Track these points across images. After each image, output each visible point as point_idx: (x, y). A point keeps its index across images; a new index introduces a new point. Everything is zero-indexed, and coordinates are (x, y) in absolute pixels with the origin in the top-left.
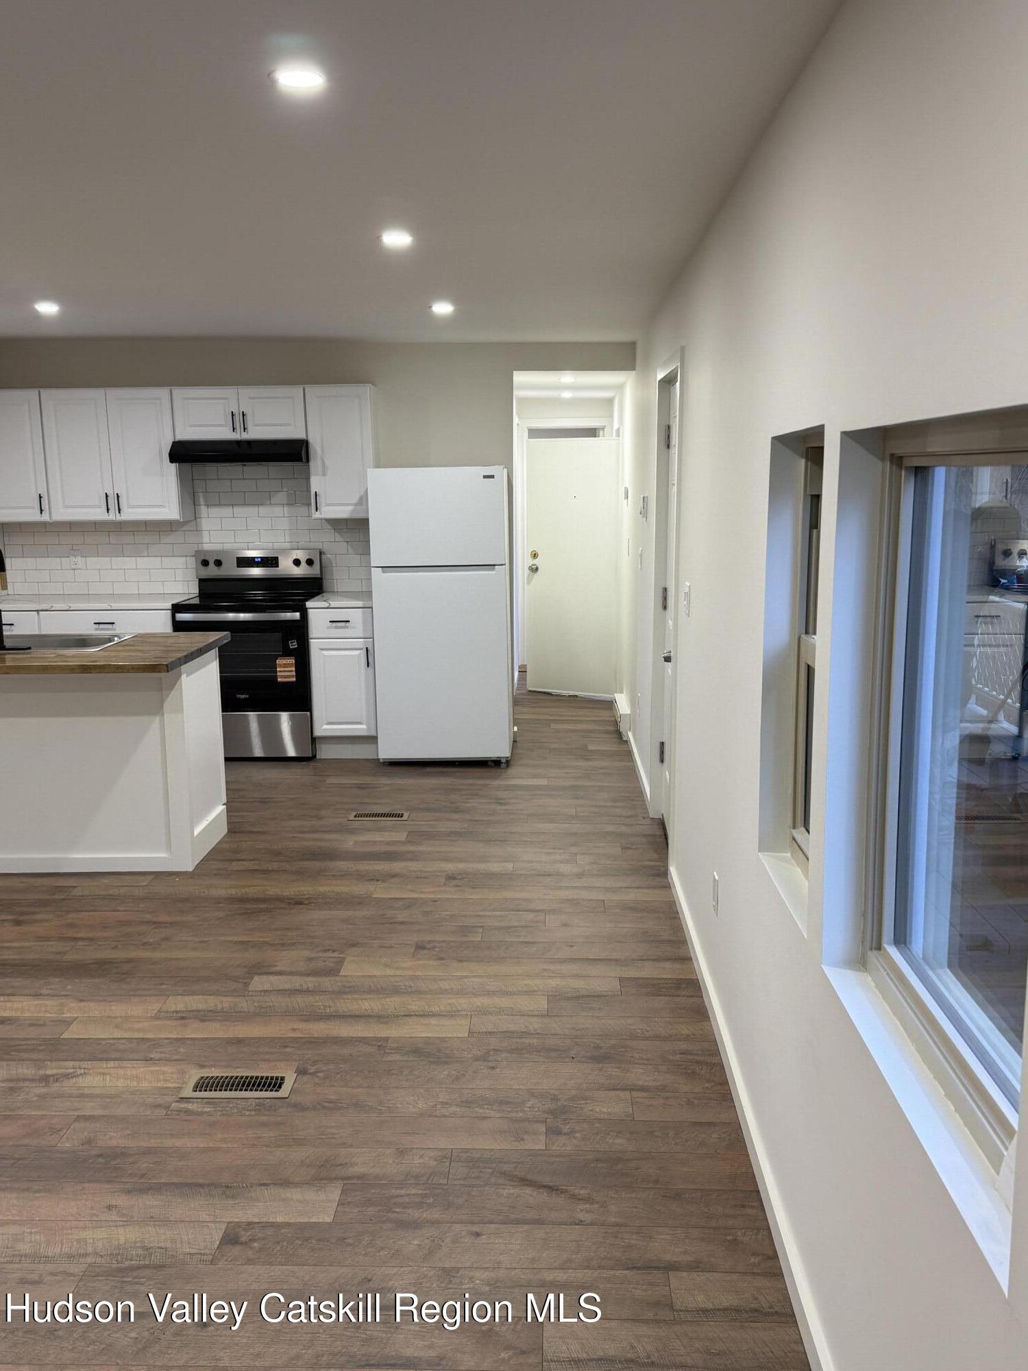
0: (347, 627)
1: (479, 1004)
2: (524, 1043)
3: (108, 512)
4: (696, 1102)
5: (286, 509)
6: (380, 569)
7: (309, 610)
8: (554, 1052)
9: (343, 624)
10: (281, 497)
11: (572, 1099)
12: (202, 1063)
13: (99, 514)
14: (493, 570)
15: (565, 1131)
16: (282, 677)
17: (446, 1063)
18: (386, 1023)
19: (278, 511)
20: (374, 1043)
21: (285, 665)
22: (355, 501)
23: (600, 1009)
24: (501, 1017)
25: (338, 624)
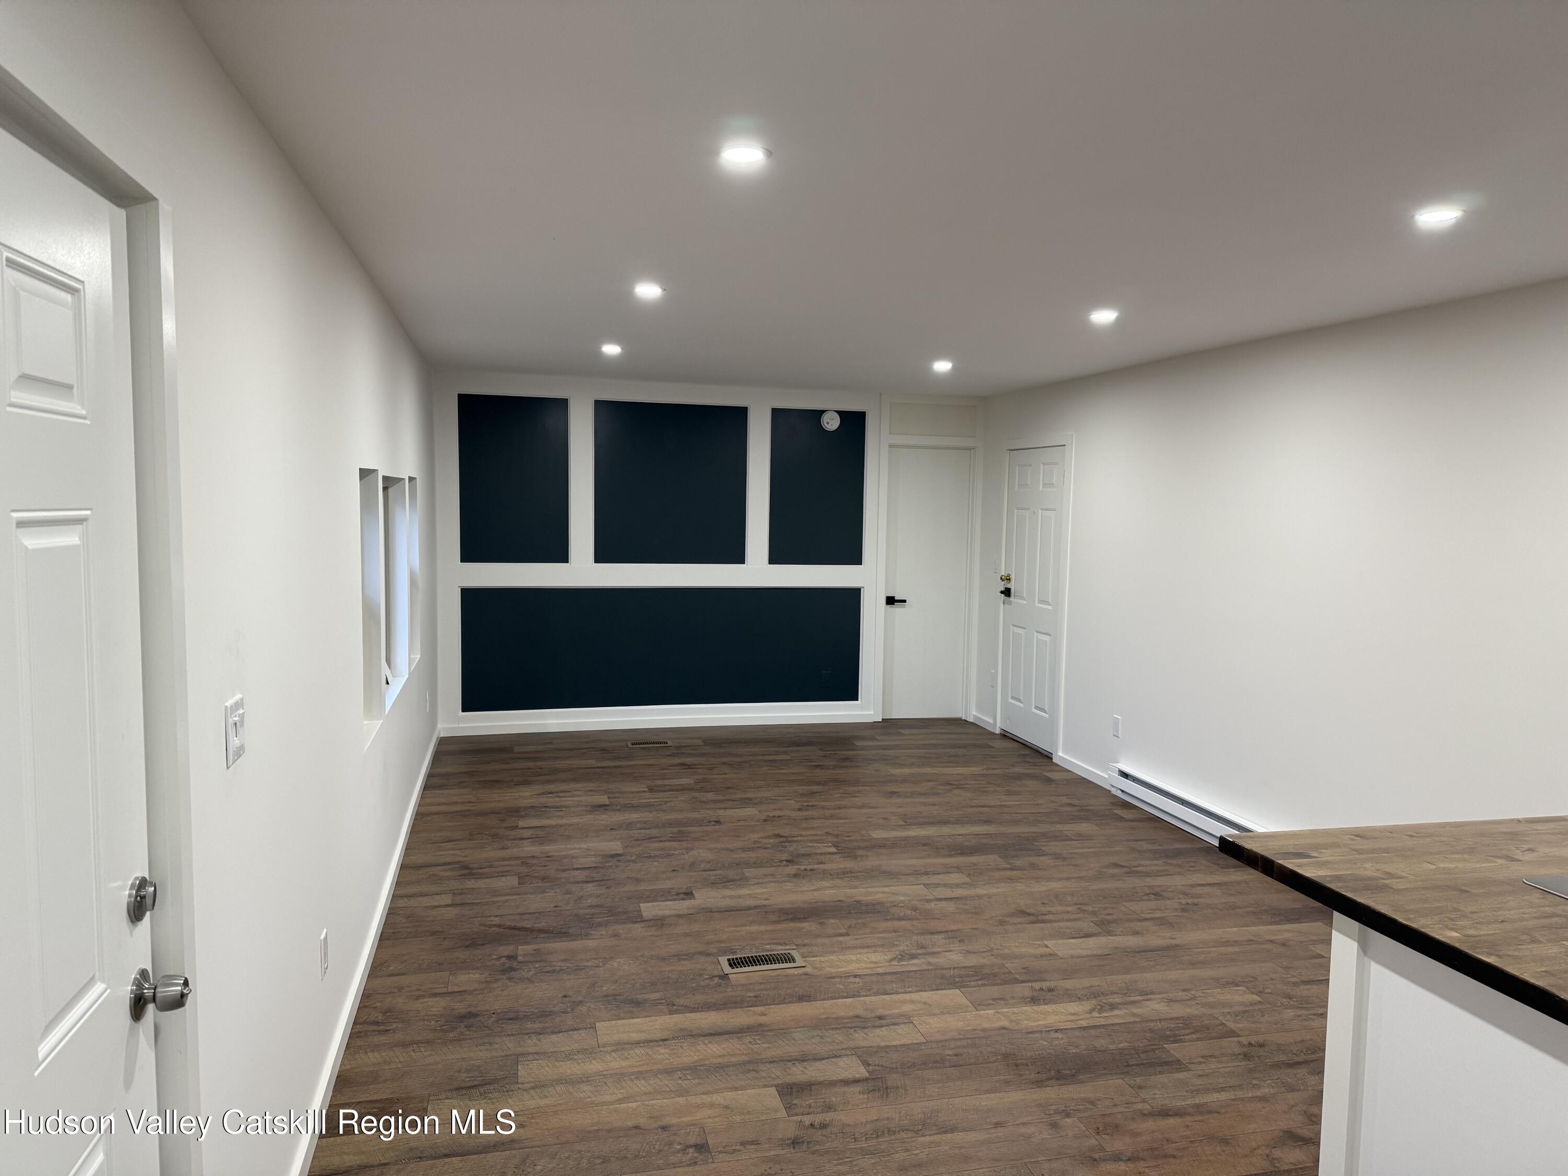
1: (594, 1062)
2: (540, 1022)
4: (395, 990)
8: (513, 1017)
11: (497, 981)
12: (806, 977)
15: (504, 959)
17: (607, 996)
18: (682, 1030)
20: (680, 1008)
23: (459, 1071)
24: (568, 1048)
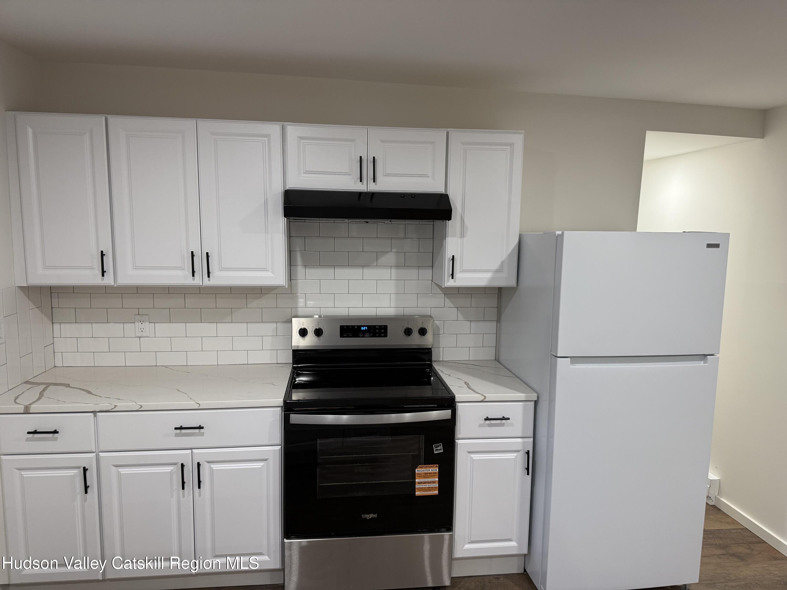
0: (503, 425)
3: (193, 275)
5: (394, 271)
6: (569, 359)
7: (457, 404)
9: (499, 422)
10: (390, 258)
13: (181, 277)
14: (705, 360)
16: (421, 489)
19: (385, 273)
21: (426, 475)
22: (495, 265)
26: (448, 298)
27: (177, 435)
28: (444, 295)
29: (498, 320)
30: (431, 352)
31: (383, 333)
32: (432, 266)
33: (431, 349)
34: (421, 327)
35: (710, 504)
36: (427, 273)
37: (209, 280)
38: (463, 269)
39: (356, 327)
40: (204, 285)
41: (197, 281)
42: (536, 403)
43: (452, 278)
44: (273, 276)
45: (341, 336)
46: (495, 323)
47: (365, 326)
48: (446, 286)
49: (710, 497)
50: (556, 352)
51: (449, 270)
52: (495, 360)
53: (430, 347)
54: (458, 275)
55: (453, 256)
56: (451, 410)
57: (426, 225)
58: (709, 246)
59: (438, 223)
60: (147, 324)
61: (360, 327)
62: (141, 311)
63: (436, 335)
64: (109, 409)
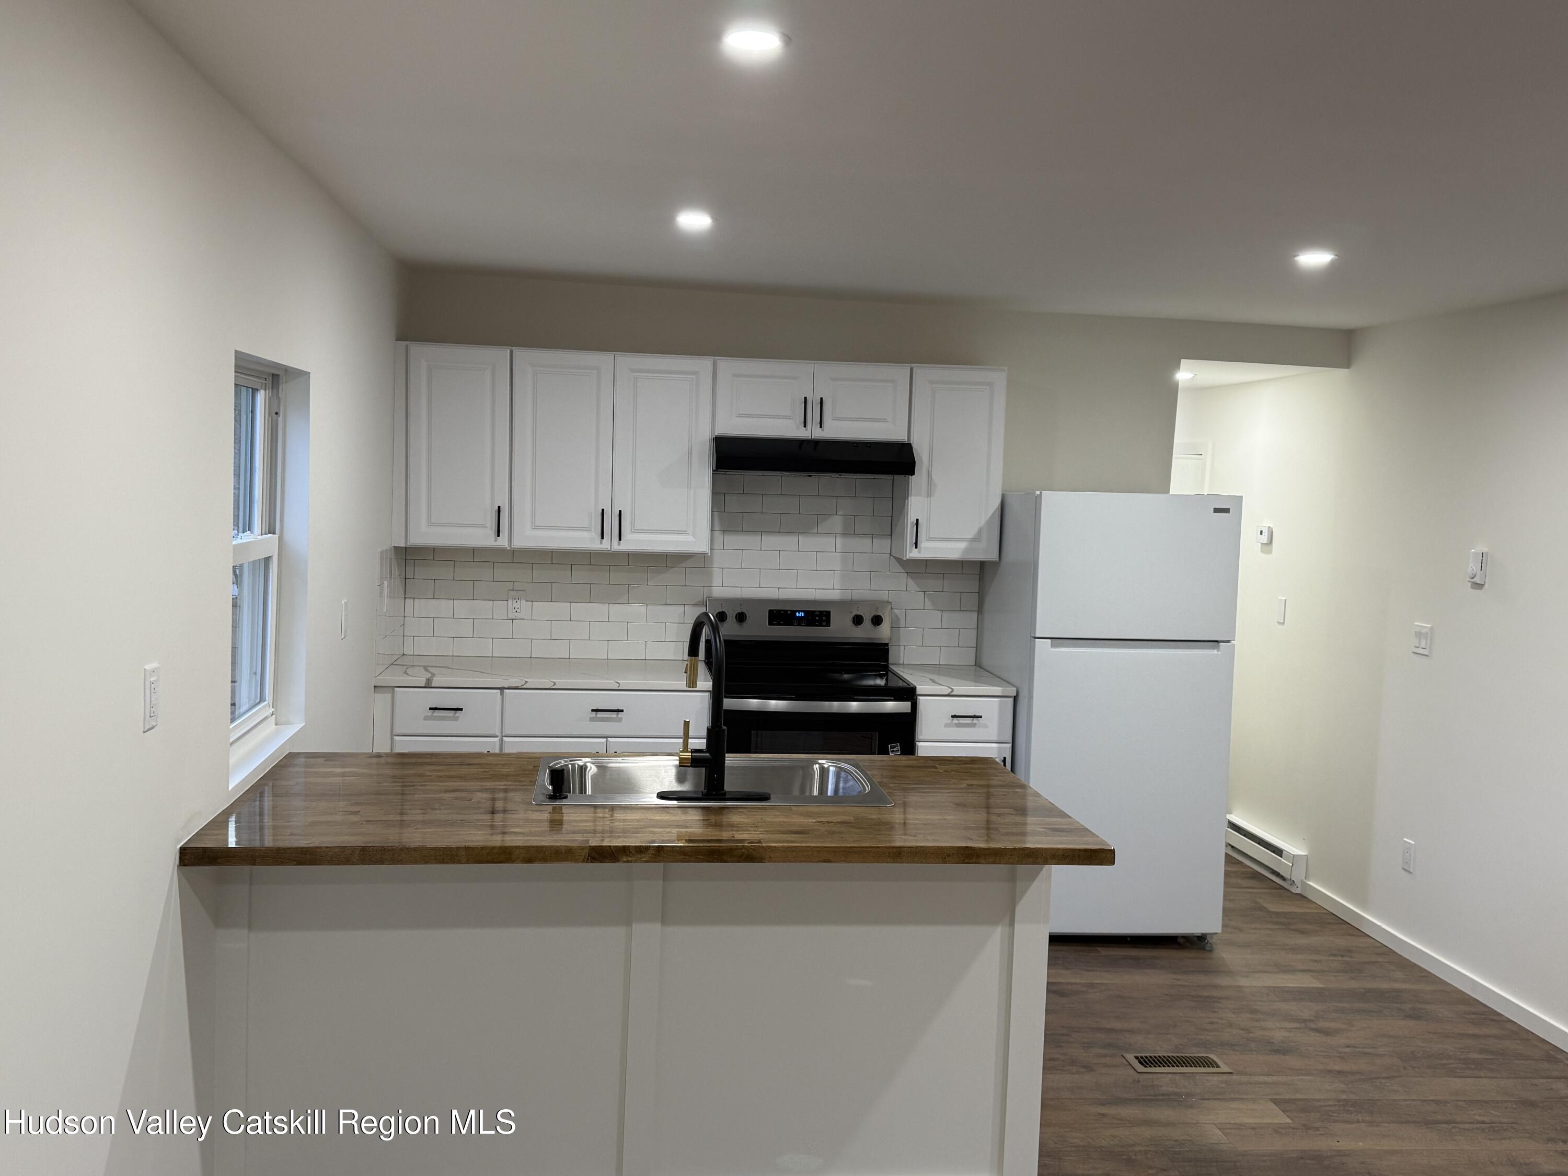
0: (974, 725)
3: (601, 538)
5: (840, 540)
6: (1049, 640)
7: (918, 697)
9: (969, 721)
10: (836, 522)
13: (587, 540)
14: (1218, 648)
19: (827, 543)
22: (971, 534)
25: (962, 721)
26: (912, 578)
27: (592, 719)
28: (906, 574)
29: (980, 610)
30: (888, 650)
31: (824, 621)
32: (891, 535)
33: (887, 644)
34: (874, 614)
35: (1294, 892)
36: (883, 545)
37: (619, 544)
38: (931, 536)
39: (789, 612)
40: (612, 550)
41: (605, 545)
42: (1016, 699)
43: (916, 547)
44: (694, 540)
45: (770, 624)
46: (975, 615)
47: (802, 611)
48: (908, 558)
49: (1293, 881)
50: (1035, 633)
51: (911, 538)
52: (976, 665)
53: (886, 642)
54: (923, 544)
55: (917, 520)
56: (910, 703)
57: (884, 480)
58: (1217, 510)
59: (899, 478)
60: (524, 602)
61: (794, 612)
62: (517, 586)
63: (895, 627)
64: (519, 685)
